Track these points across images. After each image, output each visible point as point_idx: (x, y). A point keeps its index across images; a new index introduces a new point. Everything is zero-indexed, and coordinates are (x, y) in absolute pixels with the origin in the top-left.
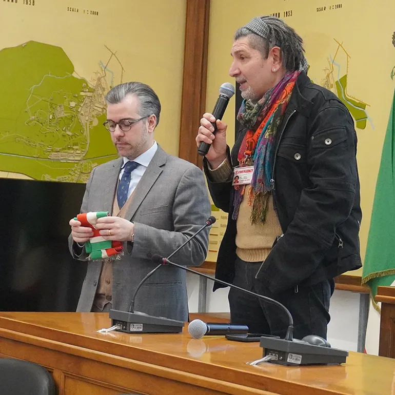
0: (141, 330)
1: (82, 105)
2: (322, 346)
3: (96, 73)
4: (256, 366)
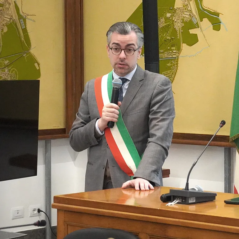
0: (194, 201)
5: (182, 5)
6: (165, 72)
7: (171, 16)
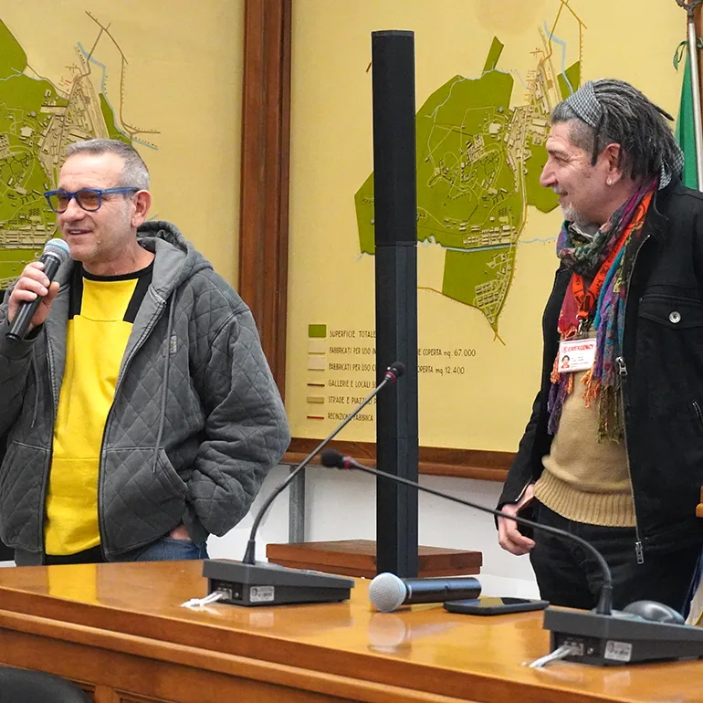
0: (271, 598)
1: (45, 133)
2: (666, 621)
3: (70, 68)
4: (543, 670)
5: (528, 100)
6: (482, 285)
7: (500, 131)
